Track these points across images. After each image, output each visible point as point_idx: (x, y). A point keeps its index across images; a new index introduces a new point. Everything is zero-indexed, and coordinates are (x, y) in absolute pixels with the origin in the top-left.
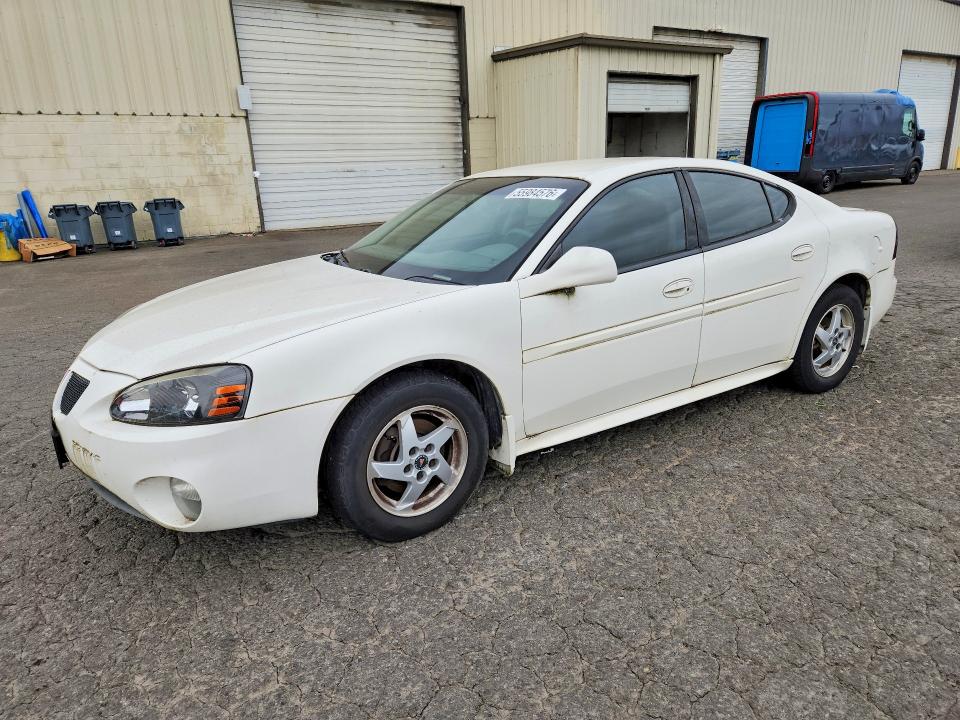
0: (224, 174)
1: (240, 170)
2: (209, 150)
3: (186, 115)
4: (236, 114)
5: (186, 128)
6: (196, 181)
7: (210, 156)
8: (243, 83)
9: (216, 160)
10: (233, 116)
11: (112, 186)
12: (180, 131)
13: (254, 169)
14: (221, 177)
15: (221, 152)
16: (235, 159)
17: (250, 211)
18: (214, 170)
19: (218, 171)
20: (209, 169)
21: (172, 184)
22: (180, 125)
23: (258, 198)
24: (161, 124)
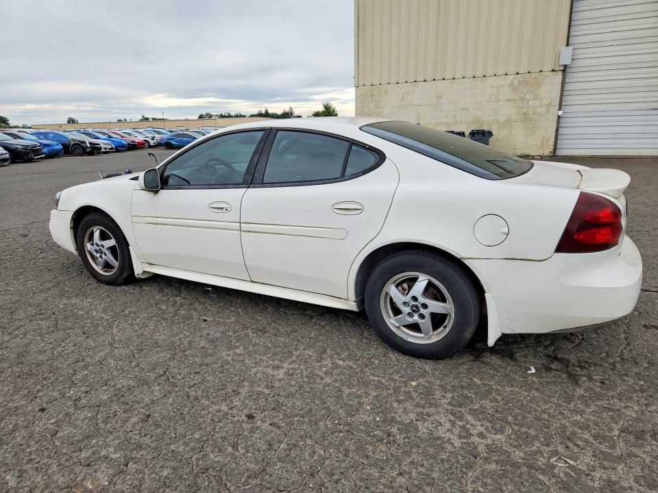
0: (534, 113)
1: (548, 111)
2: (528, 97)
3: (518, 73)
4: (556, 69)
5: (516, 82)
6: (513, 118)
7: (528, 100)
8: (568, 45)
9: (531, 103)
10: (553, 71)
11: (461, 121)
12: (512, 85)
13: (560, 109)
14: (531, 115)
15: (536, 97)
16: (546, 102)
17: (548, 140)
18: (528, 110)
19: (531, 111)
20: (525, 110)
21: (496, 120)
22: (512, 81)
23: (557, 131)
24: (499, 81)
